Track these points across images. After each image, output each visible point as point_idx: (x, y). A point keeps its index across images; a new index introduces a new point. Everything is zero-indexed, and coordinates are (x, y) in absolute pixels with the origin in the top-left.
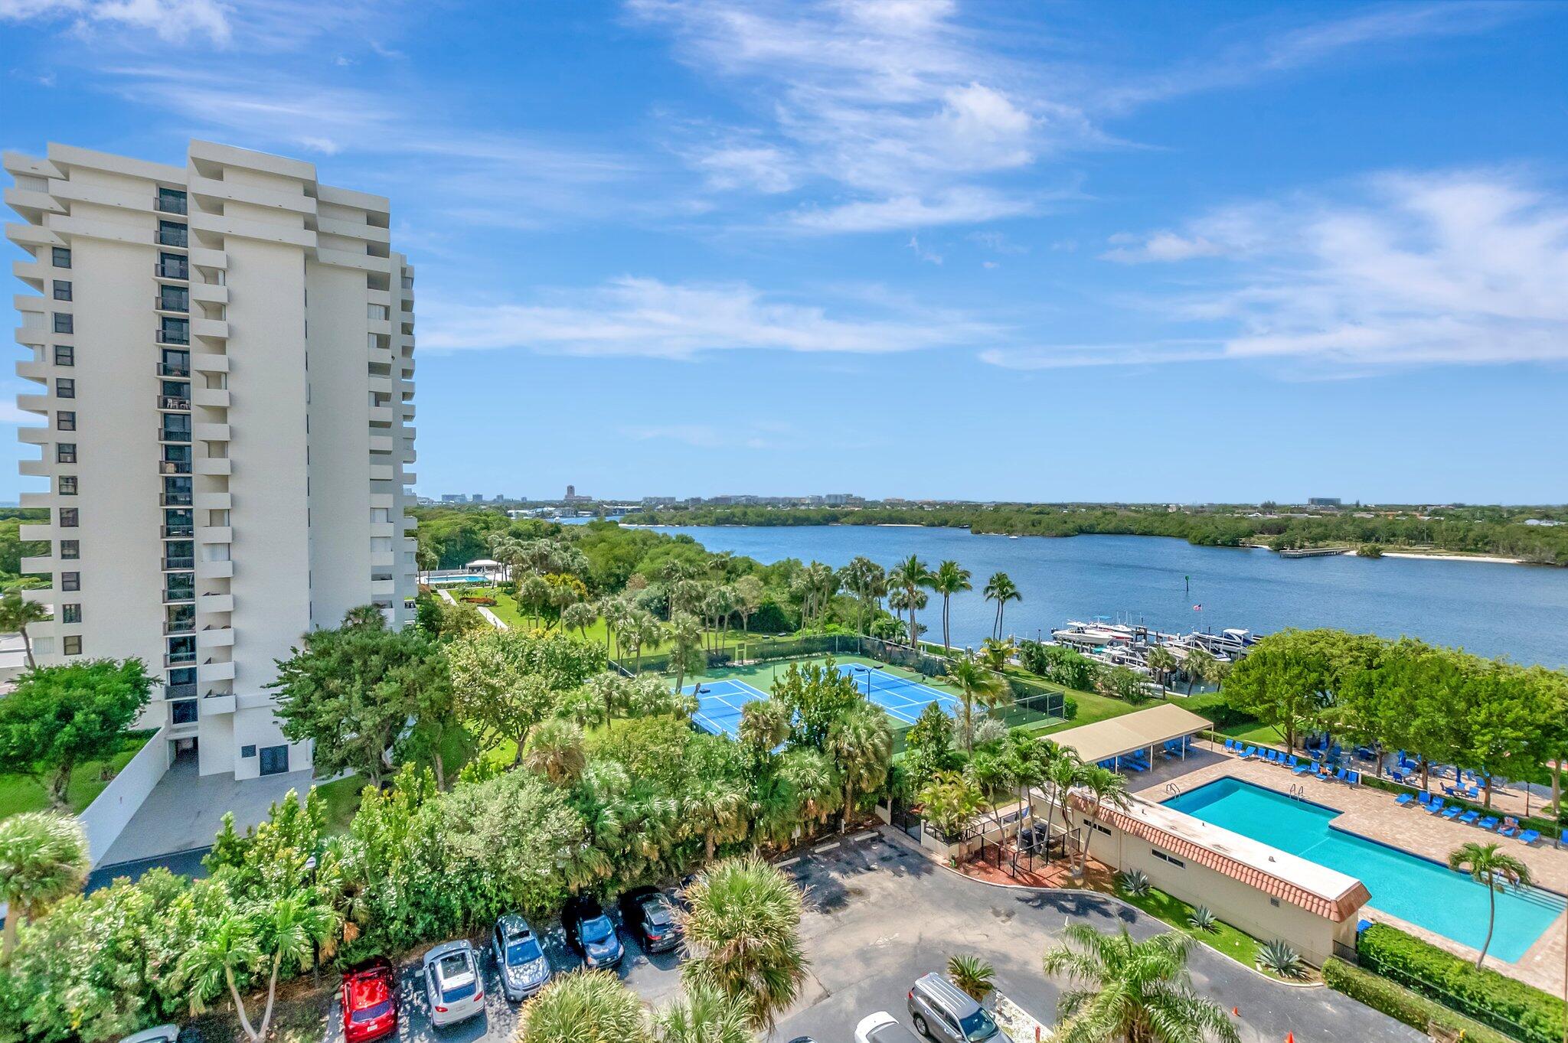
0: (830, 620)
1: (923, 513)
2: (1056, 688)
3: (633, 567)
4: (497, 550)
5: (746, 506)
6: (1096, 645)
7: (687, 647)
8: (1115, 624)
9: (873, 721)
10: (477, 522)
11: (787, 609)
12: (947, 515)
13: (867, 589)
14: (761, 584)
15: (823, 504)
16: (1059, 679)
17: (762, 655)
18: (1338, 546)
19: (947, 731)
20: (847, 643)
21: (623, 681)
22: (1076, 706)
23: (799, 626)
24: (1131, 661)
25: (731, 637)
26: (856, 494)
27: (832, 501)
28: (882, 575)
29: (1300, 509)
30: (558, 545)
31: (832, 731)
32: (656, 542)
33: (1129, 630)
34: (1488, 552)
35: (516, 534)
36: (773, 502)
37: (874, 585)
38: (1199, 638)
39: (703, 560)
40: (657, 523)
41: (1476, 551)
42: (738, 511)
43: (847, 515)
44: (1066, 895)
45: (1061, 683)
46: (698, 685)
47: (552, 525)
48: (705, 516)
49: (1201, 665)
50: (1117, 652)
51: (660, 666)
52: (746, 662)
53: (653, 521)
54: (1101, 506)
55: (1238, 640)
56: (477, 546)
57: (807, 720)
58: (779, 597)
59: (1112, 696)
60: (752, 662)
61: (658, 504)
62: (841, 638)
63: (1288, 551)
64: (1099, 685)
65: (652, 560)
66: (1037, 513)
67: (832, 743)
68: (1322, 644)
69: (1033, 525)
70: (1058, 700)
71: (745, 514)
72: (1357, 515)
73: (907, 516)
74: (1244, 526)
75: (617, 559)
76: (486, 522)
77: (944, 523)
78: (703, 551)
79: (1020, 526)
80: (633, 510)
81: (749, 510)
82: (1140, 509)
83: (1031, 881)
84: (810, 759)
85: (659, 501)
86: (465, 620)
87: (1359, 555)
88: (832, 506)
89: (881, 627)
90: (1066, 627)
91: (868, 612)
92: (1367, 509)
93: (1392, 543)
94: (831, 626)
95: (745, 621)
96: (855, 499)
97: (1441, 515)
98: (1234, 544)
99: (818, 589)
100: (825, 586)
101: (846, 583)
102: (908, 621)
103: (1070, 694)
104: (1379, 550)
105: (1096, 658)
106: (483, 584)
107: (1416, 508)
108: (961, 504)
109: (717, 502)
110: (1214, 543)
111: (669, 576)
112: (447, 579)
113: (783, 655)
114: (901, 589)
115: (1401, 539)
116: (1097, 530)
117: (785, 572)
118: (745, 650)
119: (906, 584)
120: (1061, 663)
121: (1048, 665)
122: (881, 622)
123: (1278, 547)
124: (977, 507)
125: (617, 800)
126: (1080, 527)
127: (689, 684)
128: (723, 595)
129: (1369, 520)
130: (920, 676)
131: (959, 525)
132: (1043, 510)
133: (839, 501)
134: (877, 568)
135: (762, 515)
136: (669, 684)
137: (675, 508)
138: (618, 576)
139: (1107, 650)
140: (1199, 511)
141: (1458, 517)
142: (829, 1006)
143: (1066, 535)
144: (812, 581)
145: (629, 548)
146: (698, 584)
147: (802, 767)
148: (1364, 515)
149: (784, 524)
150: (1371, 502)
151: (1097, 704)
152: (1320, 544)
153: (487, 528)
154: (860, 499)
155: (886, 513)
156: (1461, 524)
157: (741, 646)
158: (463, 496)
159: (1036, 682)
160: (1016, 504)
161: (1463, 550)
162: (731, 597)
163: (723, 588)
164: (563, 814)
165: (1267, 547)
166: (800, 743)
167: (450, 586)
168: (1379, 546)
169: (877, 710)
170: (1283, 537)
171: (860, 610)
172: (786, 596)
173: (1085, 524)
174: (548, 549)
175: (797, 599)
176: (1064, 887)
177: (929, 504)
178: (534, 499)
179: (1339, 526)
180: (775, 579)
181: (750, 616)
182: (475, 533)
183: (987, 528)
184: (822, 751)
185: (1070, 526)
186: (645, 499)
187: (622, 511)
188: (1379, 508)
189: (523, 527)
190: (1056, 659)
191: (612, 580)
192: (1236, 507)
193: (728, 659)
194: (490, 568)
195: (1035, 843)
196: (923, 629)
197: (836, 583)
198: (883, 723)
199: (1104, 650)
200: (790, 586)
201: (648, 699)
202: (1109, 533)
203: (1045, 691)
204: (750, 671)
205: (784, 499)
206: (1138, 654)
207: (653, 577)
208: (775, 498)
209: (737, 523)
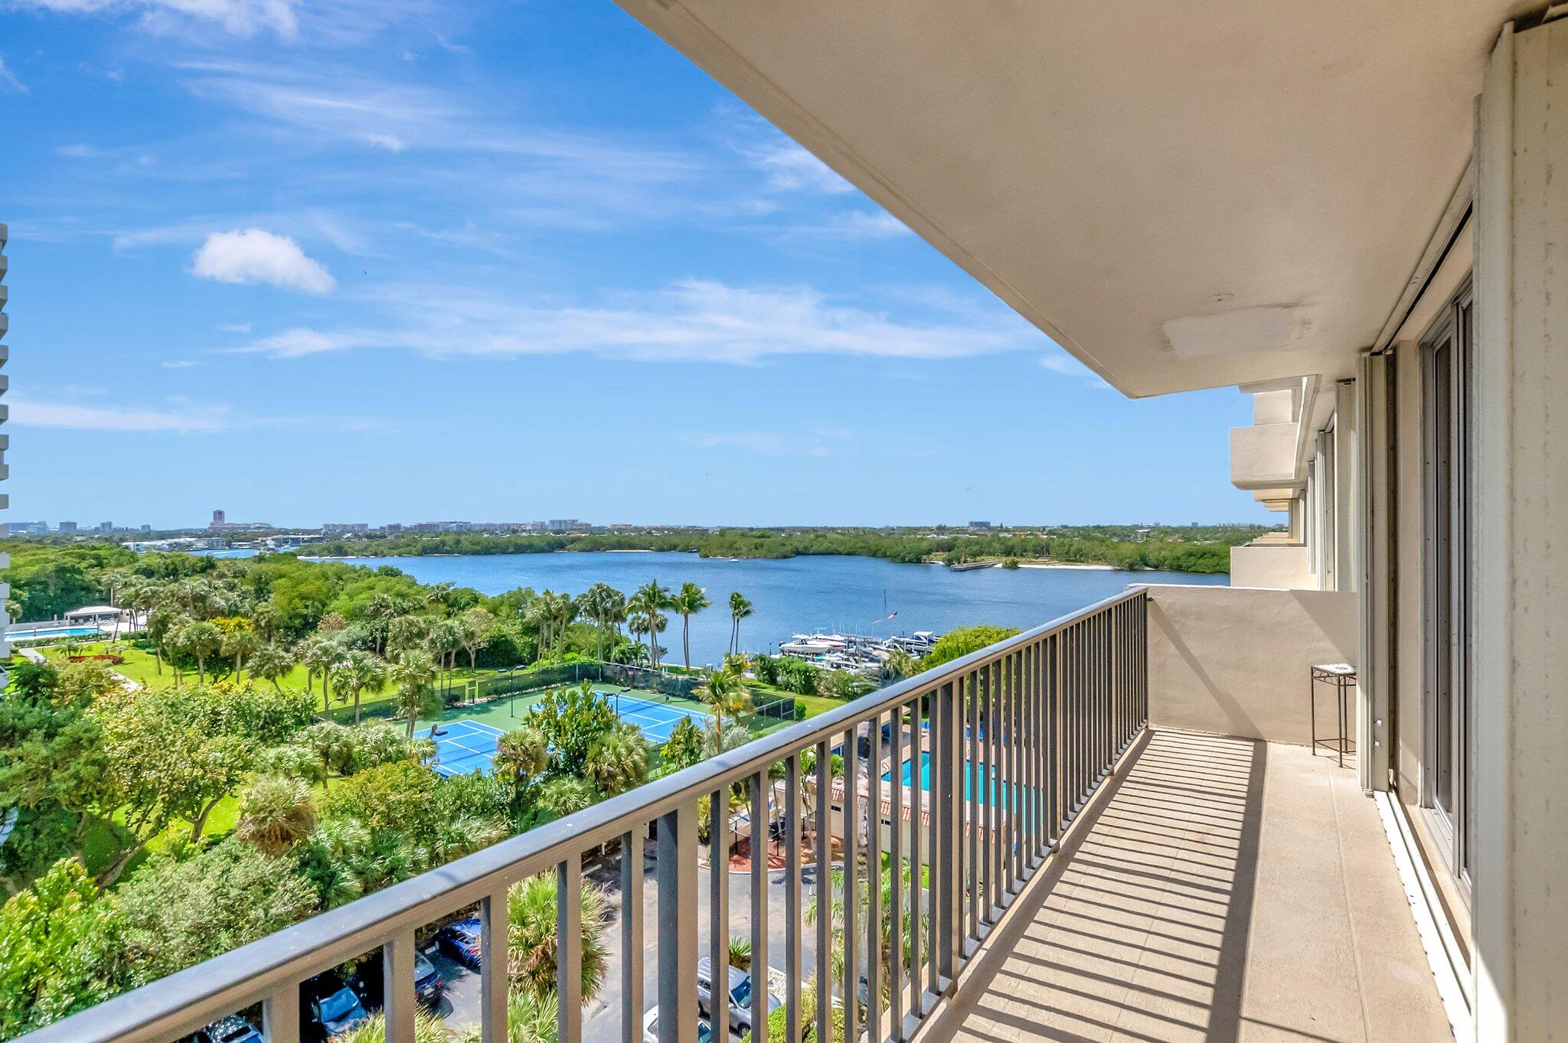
0: (568, 649)
1: (653, 539)
2: (787, 695)
3: (324, 605)
4: (121, 595)
5: (458, 533)
6: (817, 654)
7: (420, 688)
8: (830, 634)
9: (631, 740)
10: (83, 557)
11: (519, 642)
12: (676, 540)
13: (606, 615)
14: (491, 616)
15: (546, 530)
16: (788, 687)
17: (496, 692)
18: (988, 560)
19: (698, 741)
20: (589, 671)
21: (344, 731)
22: (804, 709)
23: (534, 658)
24: (846, 665)
25: (458, 675)
26: (582, 519)
27: (557, 527)
28: (623, 600)
29: (962, 530)
30: (219, 583)
31: (590, 754)
32: (354, 575)
33: (843, 639)
34: (1083, 562)
35: (149, 573)
36: (488, 529)
37: (614, 610)
38: (896, 641)
39: (418, 593)
40: (346, 554)
41: (1075, 561)
42: (450, 539)
43: (573, 541)
44: (808, 869)
45: (791, 690)
46: (434, 728)
47: (202, 560)
48: (408, 546)
49: (899, 663)
50: (835, 658)
51: (384, 711)
52: (478, 700)
53: (340, 551)
54: (814, 530)
55: (925, 640)
56: (83, 589)
57: (565, 747)
58: (511, 630)
59: (832, 697)
60: (485, 699)
61: (343, 533)
62: (582, 666)
63: (956, 566)
64: (821, 689)
65: (351, 597)
66: (759, 537)
67: (591, 766)
68: (983, 637)
69: (756, 548)
70: (790, 704)
71: (458, 542)
72: (1001, 535)
73: (636, 541)
74: (924, 545)
75: (303, 597)
76: (97, 557)
77: (673, 548)
78: (414, 583)
79: (744, 549)
80: (311, 540)
81: (463, 538)
82: (845, 531)
83: (779, 863)
84: (569, 785)
85: (345, 529)
86: (93, 681)
87: (1004, 567)
88: (557, 532)
89: (623, 652)
90: (792, 640)
91: (607, 639)
92: (1007, 530)
93: (1024, 557)
94: (569, 656)
95: (473, 657)
96: (581, 525)
97: (1054, 534)
98: (918, 561)
99: (555, 618)
100: (562, 615)
101: (585, 610)
102: (649, 645)
103: (799, 699)
104: (1017, 562)
105: (818, 665)
106: (97, 637)
107: (1038, 529)
108: (688, 529)
109: (422, 529)
110: (903, 561)
111: (376, 613)
112: (35, 634)
113: (519, 689)
114: (640, 613)
115: (1030, 554)
116: (811, 552)
117: (517, 602)
118: (477, 688)
119: (647, 608)
120: (790, 672)
121: (778, 675)
122: (623, 647)
123: (949, 563)
124: (704, 532)
125: (355, 860)
126: (797, 548)
127: (422, 728)
128: (450, 630)
129: (1009, 539)
130: (663, 697)
131: (687, 549)
132: (764, 534)
133: (563, 528)
134: (617, 593)
135: (478, 544)
136: (399, 730)
137: (369, 537)
138: (305, 617)
139: (827, 657)
140: (891, 532)
141: (1063, 536)
142: (607, 1016)
143: (785, 557)
144: (549, 610)
145: (318, 583)
146: (420, 620)
147: (561, 794)
148: (1006, 535)
149: (504, 551)
150: (1009, 525)
151: (821, 705)
152: (978, 558)
153: (101, 565)
154: (586, 525)
155: (615, 539)
156: (1066, 541)
157: (472, 684)
158: (44, 523)
159: (770, 690)
160: (739, 529)
161: (1068, 561)
162: (460, 632)
163: (449, 622)
164: (291, 884)
165: (941, 563)
166: (556, 771)
167: (39, 644)
168: (1016, 559)
169: (634, 729)
170: (953, 553)
171: (599, 636)
172: (518, 627)
173: (801, 547)
174: (206, 588)
175: (531, 630)
176: (807, 863)
177: (656, 529)
178: (162, 528)
179: (989, 544)
180: (504, 611)
181: (478, 652)
182: (81, 573)
183: (714, 551)
184: (580, 776)
185: (789, 548)
186: (326, 526)
187: (296, 541)
188: (1016, 529)
189: (155, 562)
190: (786, 669)
191: (297, 622)
192: (918, 529)
193: (457, 698)
194: (105, 617)
195: (780, 830)
196: (663, 651)
197: (574, 610)
198: (640, 741)
199: (824, 658)
200: (523, 616)
201: (378, 749)
202: (821, 554)
203: (781, 698)
204: (484, 709)
205: (502, 526)
206: (851, 659)
207: (354, 615)
208: (492, 525)
209: (448, 552)
